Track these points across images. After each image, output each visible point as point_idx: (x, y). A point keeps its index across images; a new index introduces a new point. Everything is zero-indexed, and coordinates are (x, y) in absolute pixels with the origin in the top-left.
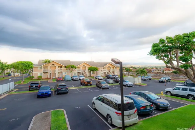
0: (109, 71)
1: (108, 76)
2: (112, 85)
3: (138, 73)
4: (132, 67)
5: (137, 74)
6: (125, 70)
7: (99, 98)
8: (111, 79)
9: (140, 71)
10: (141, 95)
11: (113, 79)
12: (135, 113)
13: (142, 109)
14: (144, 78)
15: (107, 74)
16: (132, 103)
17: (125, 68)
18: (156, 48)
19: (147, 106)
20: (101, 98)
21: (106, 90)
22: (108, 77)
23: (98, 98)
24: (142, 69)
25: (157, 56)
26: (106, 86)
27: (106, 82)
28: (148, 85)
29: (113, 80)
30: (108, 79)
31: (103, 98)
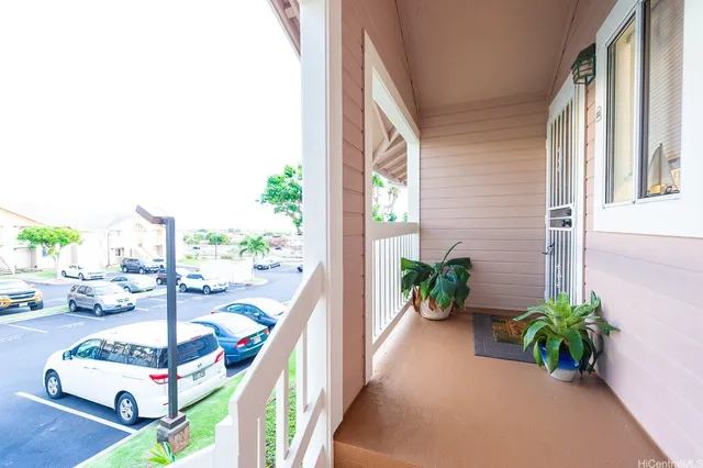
0: (140, 245)
1: (134, 264)
2: (149, 293)
3: (243, 247)
4: (231, 231)
5: (241, 253)
6: (207, 237)
7: (82, 349)
8: (147, 272)
9: (249, 242)
10: (244, 310)
11: (156, 272)
12: (216, 361)
13: (240, 346)
14: (264, 262)
15: (126, 255)
16: (211, 335)
17: (205, 235)
18: (273, 187)
19: (255, 335)
20: (93, 348)
21: (120, 315)
22: (131, 268)
23: (77, 348)
24: (255, 238)
25: (276, 206)
26: (120, 301)
27: (122, 285)
28: (270, 282)
29: (156, 276)
30: (130, 276)
31: (98, 344)
